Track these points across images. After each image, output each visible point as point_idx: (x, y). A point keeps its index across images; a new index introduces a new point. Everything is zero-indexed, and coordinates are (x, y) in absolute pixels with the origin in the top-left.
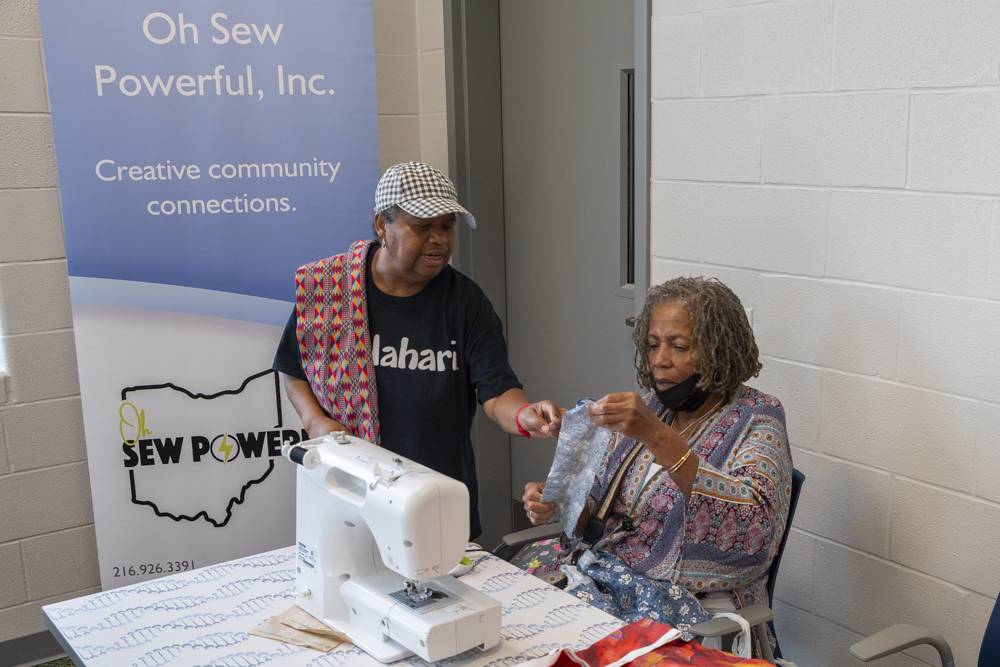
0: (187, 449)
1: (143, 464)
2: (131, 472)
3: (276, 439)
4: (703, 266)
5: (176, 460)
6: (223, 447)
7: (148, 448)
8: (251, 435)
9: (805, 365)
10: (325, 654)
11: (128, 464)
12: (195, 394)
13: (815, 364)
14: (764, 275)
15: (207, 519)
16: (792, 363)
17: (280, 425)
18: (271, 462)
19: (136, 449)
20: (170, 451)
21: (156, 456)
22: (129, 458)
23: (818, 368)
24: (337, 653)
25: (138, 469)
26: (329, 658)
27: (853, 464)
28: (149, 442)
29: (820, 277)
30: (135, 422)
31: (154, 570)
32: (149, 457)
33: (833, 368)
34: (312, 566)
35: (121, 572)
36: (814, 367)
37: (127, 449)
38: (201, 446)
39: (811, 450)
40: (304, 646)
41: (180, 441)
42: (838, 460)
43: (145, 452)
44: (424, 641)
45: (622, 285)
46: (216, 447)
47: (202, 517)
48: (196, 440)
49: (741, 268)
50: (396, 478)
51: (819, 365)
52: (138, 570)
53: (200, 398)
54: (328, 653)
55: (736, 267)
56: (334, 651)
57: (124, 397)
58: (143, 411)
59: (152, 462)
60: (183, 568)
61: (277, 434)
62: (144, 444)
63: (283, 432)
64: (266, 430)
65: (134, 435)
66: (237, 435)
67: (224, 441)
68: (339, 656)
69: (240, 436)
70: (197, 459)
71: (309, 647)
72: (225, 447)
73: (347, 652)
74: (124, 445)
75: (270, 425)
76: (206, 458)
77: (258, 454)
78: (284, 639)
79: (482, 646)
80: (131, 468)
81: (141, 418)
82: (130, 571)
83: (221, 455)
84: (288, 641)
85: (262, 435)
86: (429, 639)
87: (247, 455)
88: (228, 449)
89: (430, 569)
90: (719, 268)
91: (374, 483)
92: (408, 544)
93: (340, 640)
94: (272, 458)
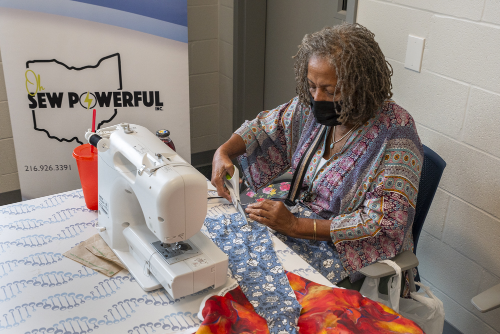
0: (65, 100)
1: (40, 107)
2: (33, 112)
3: (118, 97)
4: (394, 5)
5: (59, 106)
6: (87, 100)
7: (43, 98)
8: (104, 93)
9: (458, 82)
10: (108, 278)
11: (31, 106)
12: (70, 67)
13: (465, 82)
14: (436, 15)
15: (78, 141)
16: (449, 79)
17: (121, 88)
18: (116, 110)
19: (36, 98)
20: (56, 100)
21: (47, 103)
22: (31, 103)
23: (467, 85)
24: (117, 278)
25: (37, 110)
26: (111, 282)
27: (483, 152)
28: (43, 94)
29: (477, 21)
30: (35, 82)
31: (48, 169)
32: (43, 103)
33: (478, 86)
34: (107, 213)
35: (29, 169)
36: (464, 84)
37: (30, 97)
38: (74, 98)
39: (454, 138)
40: (96, 270)
41: (61, 94)
42: (473, 148)
43: (41, 101)
44: (170, 285)
45: (338, 11)
46: (83, 99)
47: (75, 140)
48: (71, 95)
49: (420, 9)
50: (156, 170)
51: (468, 83)
52: (39, 168)
53: (73, 70)
54: (111, 278)
55: (417, 8)
56: (115, 277)
57: (27, 67)
58: (39, 75)
59: (45, 106)
60: (64, 169)
61: (119, 94)
62: (40, 95)
63: (123, 92)
64: (113, 91)
65: (35, 89)
66: (95, 93)
67: (88, 96)
68: (117, 281)
69: (97, 94)
70: (71, 106)
71: (99, 271)
72: (89, 100)
73: (124, 278)
74: (29, 95)
75: (115, 88)
76: (76, 105)
77: (108, 105)
78: (84, 263)
79: (214, 286)
80: (33, 109)
81: (38, 79)
82: (34, 168)
83: (85, 105)
84: (87, 264)
85: (110, 94)
86: (173, 284)
87: (101, 106)
88: (90, 101)
89: (177, 237)
90: (405, 7)
91: (141, 170)
92: (161, 219)
93: (120, 268)
94: (116, 108)
